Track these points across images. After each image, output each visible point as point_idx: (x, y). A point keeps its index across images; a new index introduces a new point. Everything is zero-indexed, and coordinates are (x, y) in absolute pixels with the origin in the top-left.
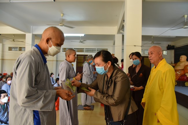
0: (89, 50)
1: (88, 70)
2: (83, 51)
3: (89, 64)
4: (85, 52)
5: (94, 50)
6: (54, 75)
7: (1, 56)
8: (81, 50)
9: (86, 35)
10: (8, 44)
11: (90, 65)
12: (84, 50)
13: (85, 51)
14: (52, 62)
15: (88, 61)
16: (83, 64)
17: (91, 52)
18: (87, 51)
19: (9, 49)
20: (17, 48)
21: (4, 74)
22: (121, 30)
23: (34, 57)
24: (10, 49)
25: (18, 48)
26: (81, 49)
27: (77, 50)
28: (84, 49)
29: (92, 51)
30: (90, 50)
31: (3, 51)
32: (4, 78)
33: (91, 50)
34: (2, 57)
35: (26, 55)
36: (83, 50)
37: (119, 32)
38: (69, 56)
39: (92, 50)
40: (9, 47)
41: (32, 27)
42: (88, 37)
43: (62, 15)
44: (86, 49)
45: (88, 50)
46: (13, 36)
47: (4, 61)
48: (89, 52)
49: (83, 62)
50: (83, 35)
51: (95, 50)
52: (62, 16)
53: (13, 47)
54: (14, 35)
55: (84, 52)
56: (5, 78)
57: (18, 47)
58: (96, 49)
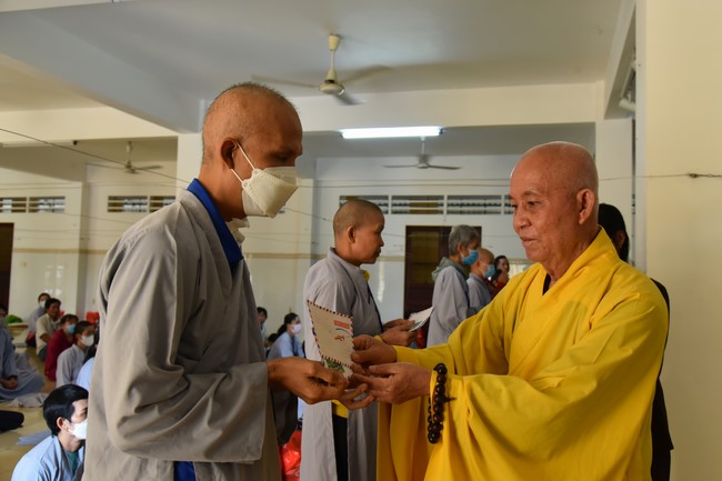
0: (465, 201)
1: (459, 303)
2: (439, 208)
3: (464, 270)
4: (449, 212)
5: (493, 201)
6: (298, 322)
7: (78, 237)
8: (428, 205)
9: (446, 129)
10: (109, 182)
11: (466, 277)
12: (442, 205)
13: (445, 208)
14: (290, 262)
15: (456, 259)
16: (434, 274)
17: (479, 213)
18: (459, 209)
19: (110, 205)
20: (143, 201)
21: (90, 315)
22: (625, 96)
23: (176, 236)
24: (116, 204)
25: (148, 201)
26: (428, 198)
27: (411, 205)
28: (441, 197)
29: (482, 208)
30: (471, 202)
31: (86, 216)
32: (85, 332)
33: (476, 202)
34: (81, 239)
35: (145, 228)
36: (437, 205)
37: (613, 109)
38: (351, 234)
39: (482, 202)
40: (111, 198)
41: (202, 103)
42: (458, 140)
43: (332, 40)
44: (450, 197)
45: (462, 205)
46: (128, 148)
47: (90, 256)
48: (469, 213)
49: (434, 265)
50: (433, 131)
51: (497, 201)
52: (332, 46)
53: (130, 198)
54: (130, 142)
55: (441, 212)
56: (88, 334)
57: (145, 198)
58: (499, 197)
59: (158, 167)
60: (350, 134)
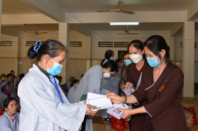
9: (141, 23)
41: (67, 13)
46: (36, 27)
47: (21, 59)
54: (37, 25)
59: (46, 33)
60: (112, 24)
